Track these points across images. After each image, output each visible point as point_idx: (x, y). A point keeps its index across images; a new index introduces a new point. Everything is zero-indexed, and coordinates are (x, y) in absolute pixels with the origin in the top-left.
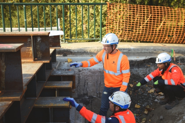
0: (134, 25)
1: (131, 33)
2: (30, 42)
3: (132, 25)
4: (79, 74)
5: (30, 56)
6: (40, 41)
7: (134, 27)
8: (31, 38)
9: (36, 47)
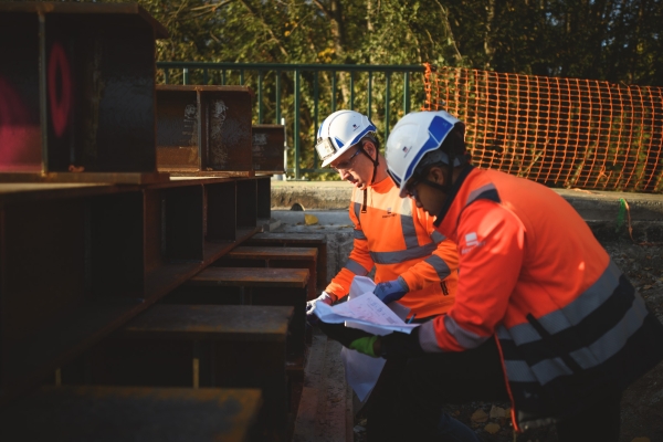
0: (503, 131)
1: (496, 155)
2: (192, 115)
3: (499, 130)
4: (339, 250)
5: (192, 159)
6: (223, 113)
7: (503, 137)
8: (196, 106)
9: (210, 131)
